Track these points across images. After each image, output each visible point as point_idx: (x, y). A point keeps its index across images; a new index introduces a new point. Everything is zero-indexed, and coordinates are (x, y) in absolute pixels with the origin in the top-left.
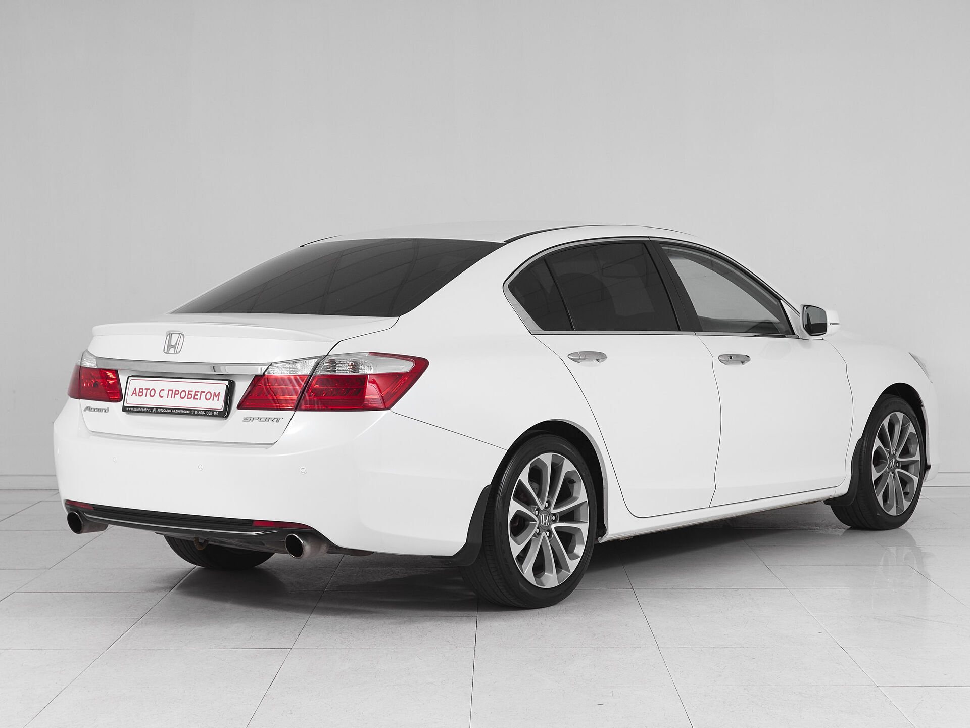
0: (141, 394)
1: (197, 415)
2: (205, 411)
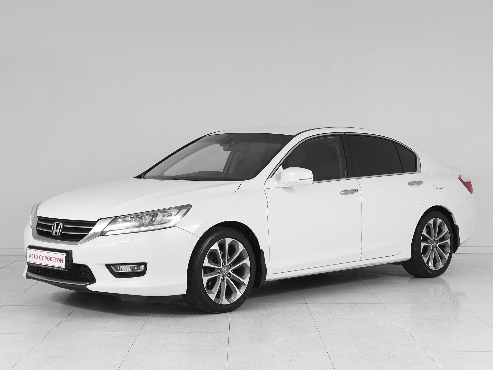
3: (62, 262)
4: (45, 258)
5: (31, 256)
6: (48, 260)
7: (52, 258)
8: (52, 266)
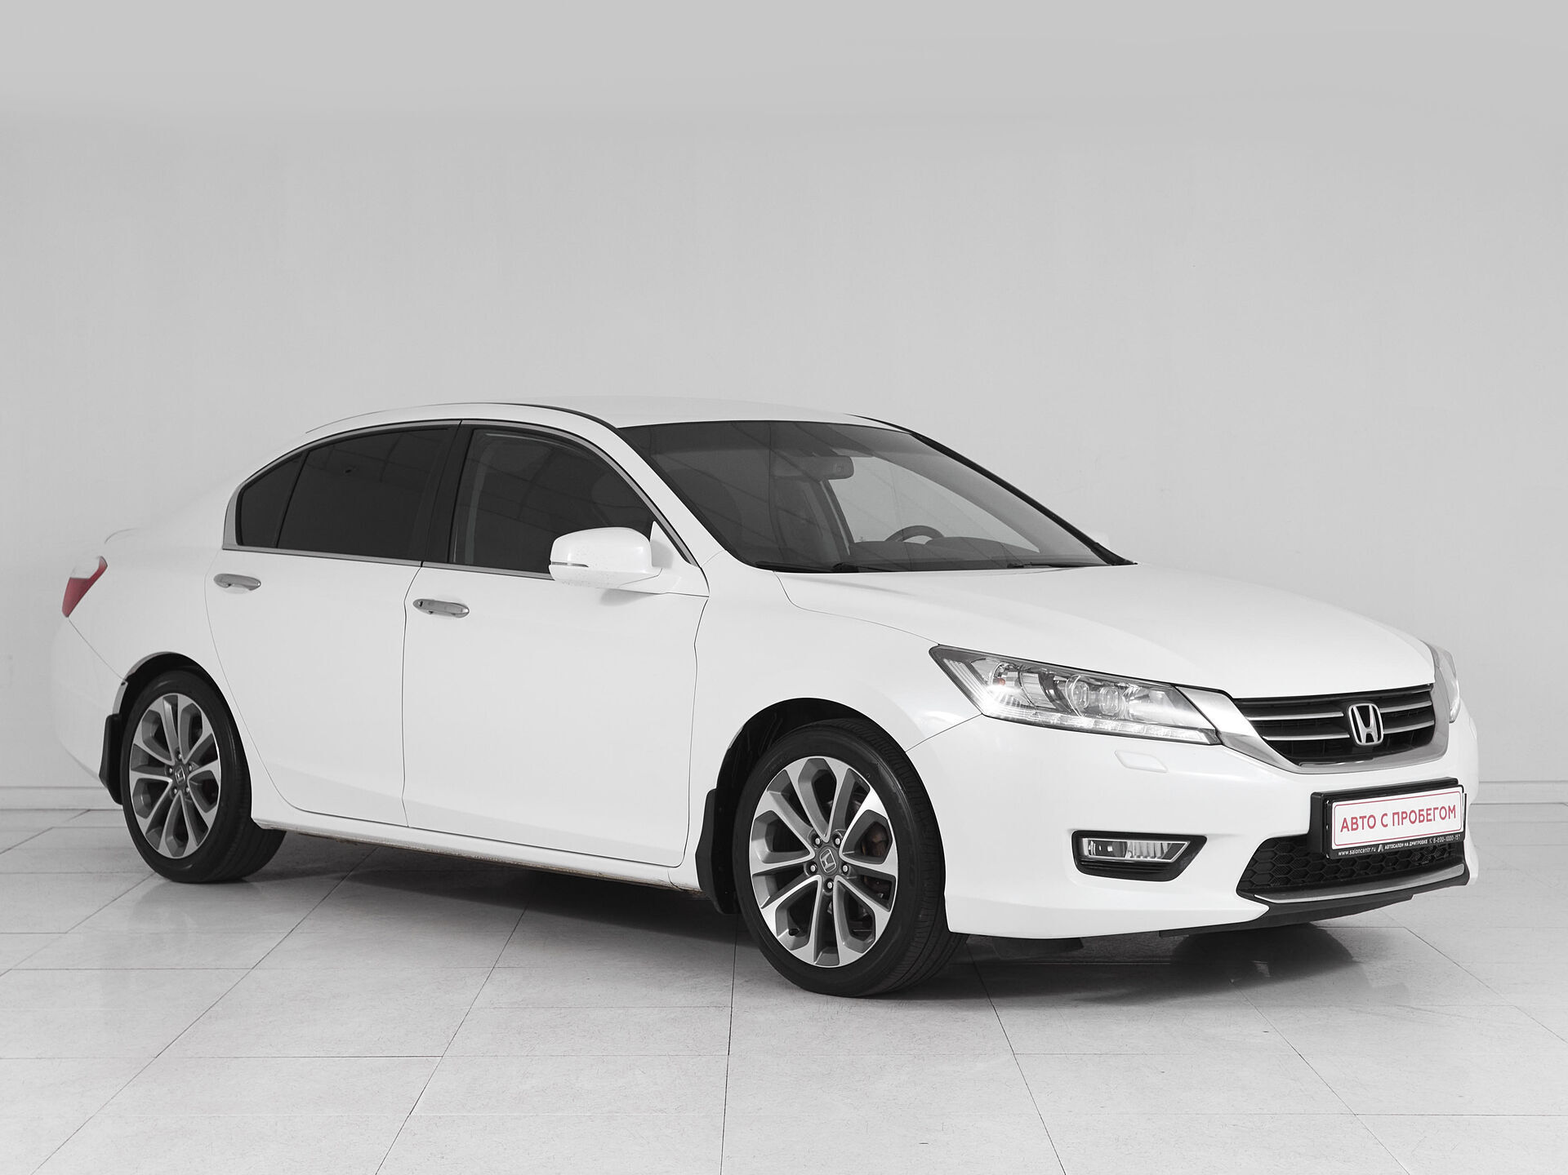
3: (1452, 815)
4: (1402, 816)
5: (1347, 827)
6: (1413, 820)
7: (1424, 813)
8: (1426, 838)
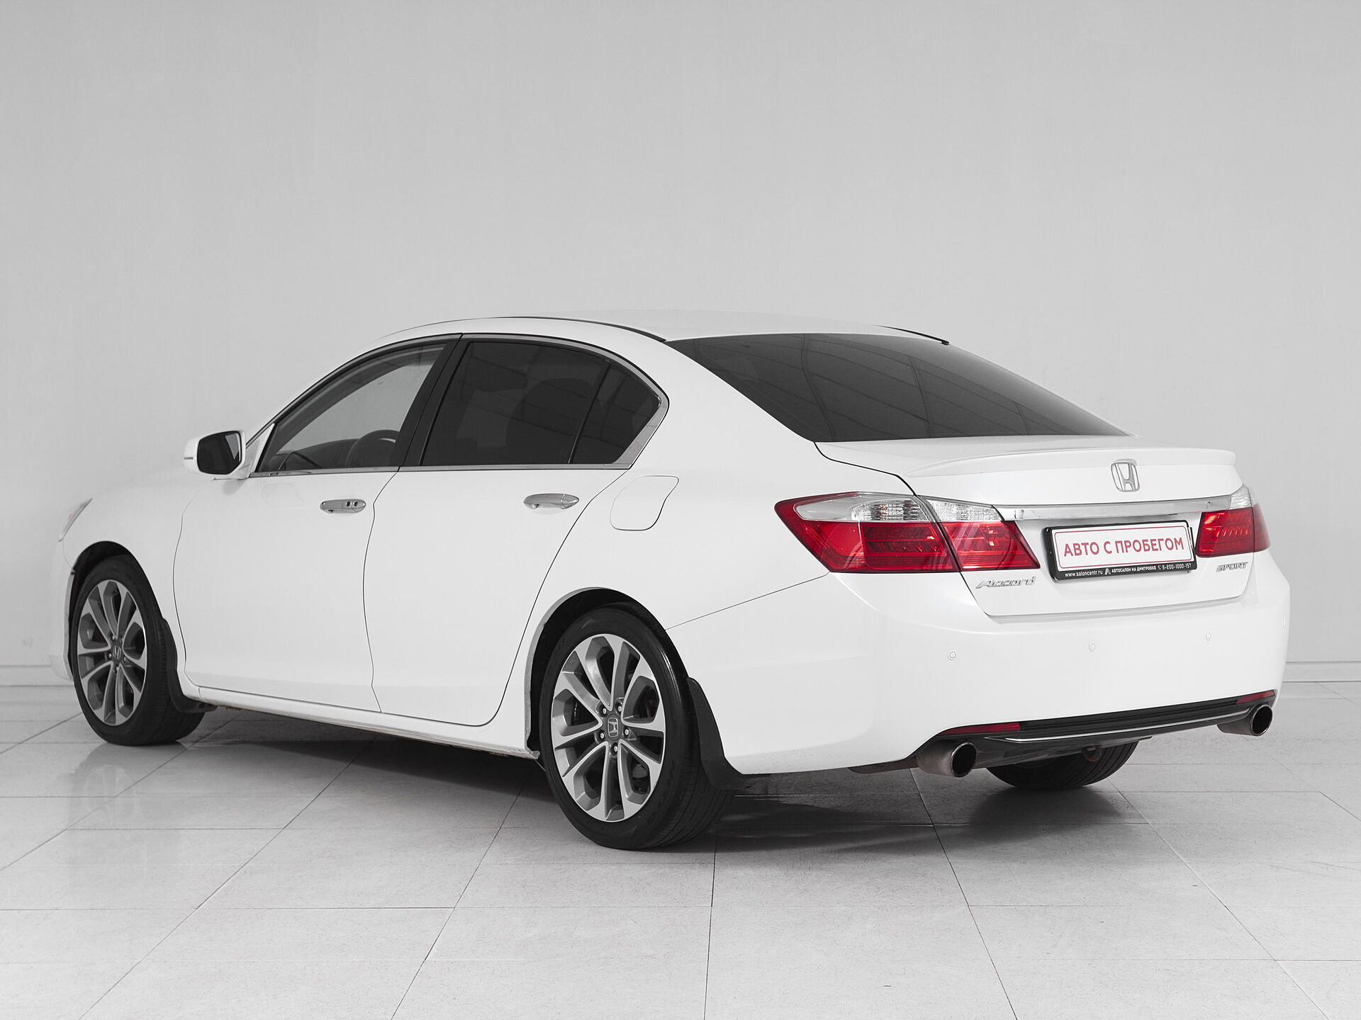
0: (1078, 552)
1: (1166, 570)
2: (1174, 564)
